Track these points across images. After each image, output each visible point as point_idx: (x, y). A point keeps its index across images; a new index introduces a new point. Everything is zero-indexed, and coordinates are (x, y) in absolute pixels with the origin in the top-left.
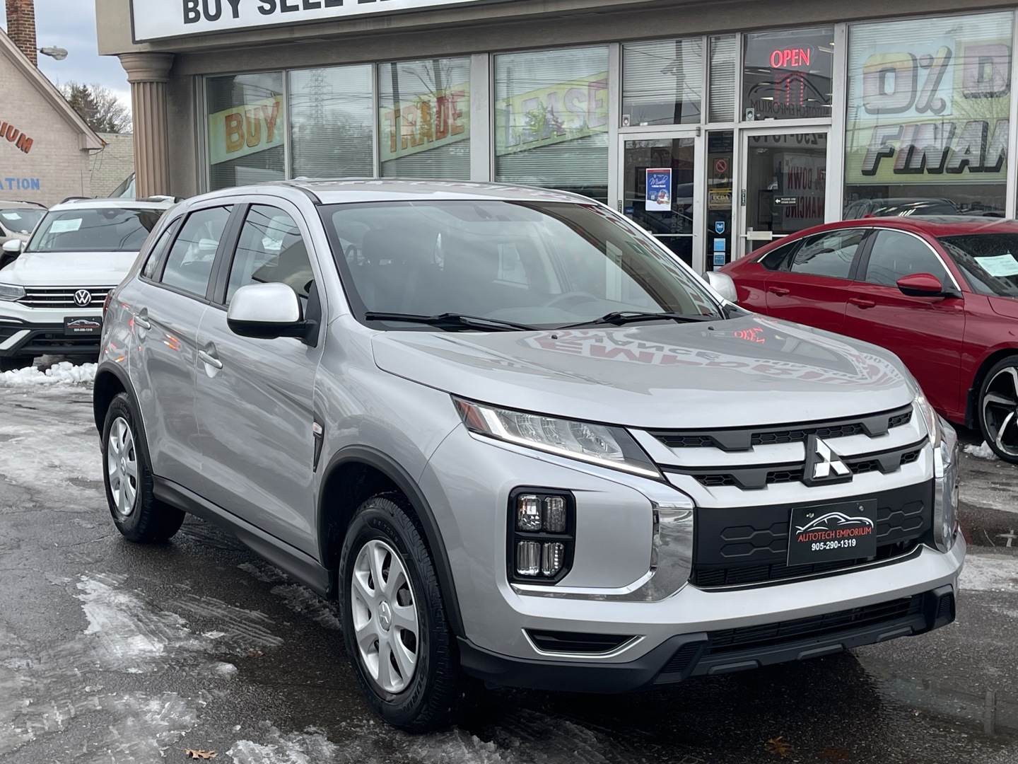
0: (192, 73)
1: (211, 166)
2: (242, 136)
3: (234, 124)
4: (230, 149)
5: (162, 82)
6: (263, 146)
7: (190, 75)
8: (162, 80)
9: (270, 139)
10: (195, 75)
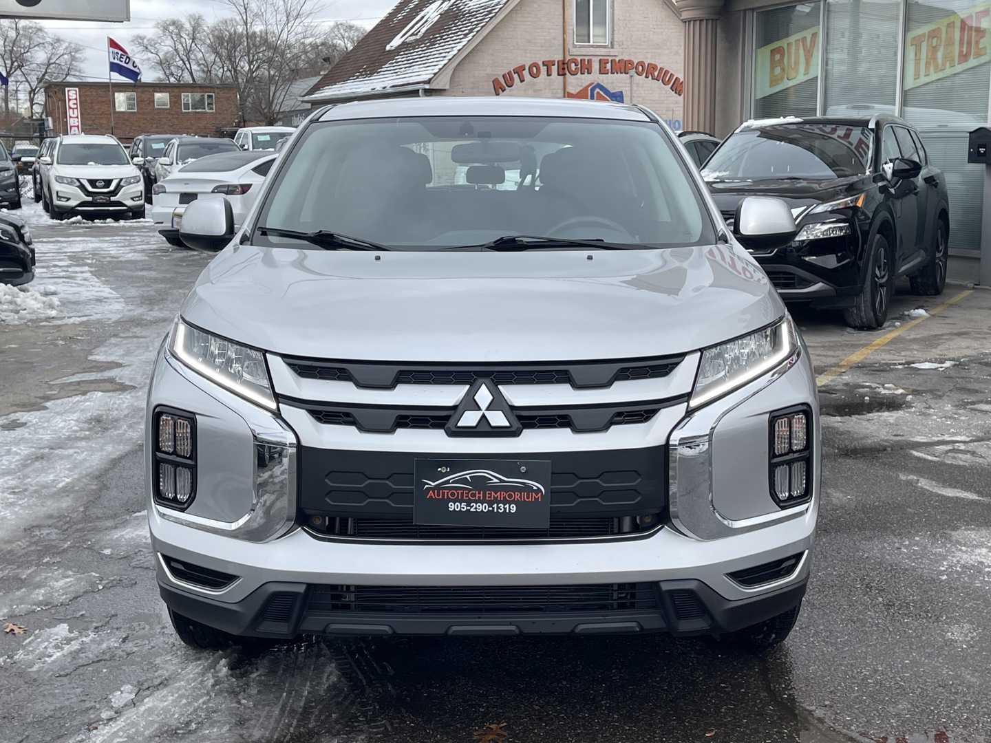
0: (742, 8)
1: (756, 101)
2: (783, 70)
3: (777, 57)
4: (773, 82)
5: (712, 20)
6: (801, 78)
7: (741, 11)
8: (713, 17)
9: (806, 73)
10: (745, 10)
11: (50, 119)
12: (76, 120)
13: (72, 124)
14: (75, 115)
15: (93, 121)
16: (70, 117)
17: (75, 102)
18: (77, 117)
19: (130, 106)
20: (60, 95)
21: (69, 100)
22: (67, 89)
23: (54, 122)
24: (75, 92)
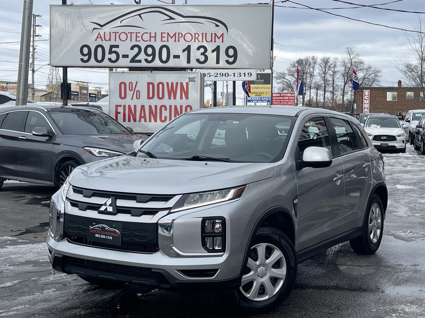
11: (355, 104)
12: (367, 105)
13: (365, 107)
14: (367, 103)
15: (375, 105)
16: (365, 104)
17: (368, 96)
18: (368, 104)
19: (394, 98)
20: (360, 93)
21: (365, 95)
22: (364, 90)
23: (357, 106)
24: (368, 92)
